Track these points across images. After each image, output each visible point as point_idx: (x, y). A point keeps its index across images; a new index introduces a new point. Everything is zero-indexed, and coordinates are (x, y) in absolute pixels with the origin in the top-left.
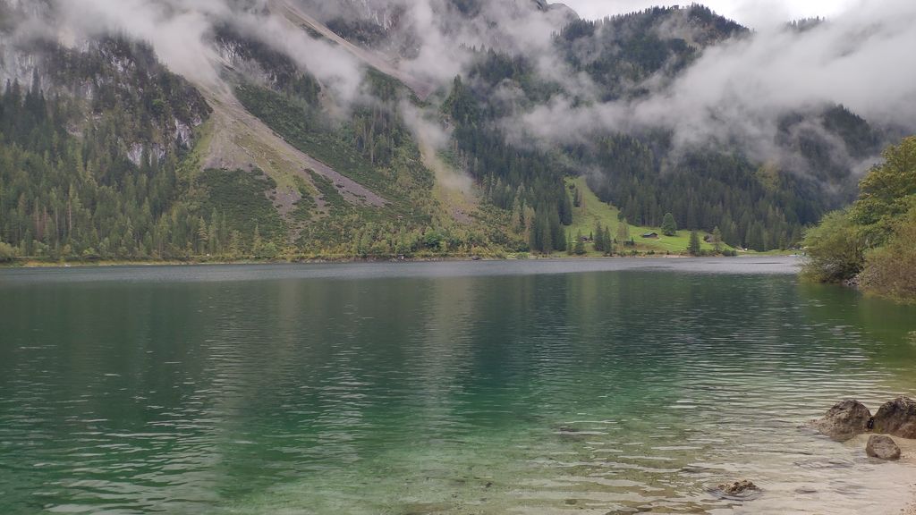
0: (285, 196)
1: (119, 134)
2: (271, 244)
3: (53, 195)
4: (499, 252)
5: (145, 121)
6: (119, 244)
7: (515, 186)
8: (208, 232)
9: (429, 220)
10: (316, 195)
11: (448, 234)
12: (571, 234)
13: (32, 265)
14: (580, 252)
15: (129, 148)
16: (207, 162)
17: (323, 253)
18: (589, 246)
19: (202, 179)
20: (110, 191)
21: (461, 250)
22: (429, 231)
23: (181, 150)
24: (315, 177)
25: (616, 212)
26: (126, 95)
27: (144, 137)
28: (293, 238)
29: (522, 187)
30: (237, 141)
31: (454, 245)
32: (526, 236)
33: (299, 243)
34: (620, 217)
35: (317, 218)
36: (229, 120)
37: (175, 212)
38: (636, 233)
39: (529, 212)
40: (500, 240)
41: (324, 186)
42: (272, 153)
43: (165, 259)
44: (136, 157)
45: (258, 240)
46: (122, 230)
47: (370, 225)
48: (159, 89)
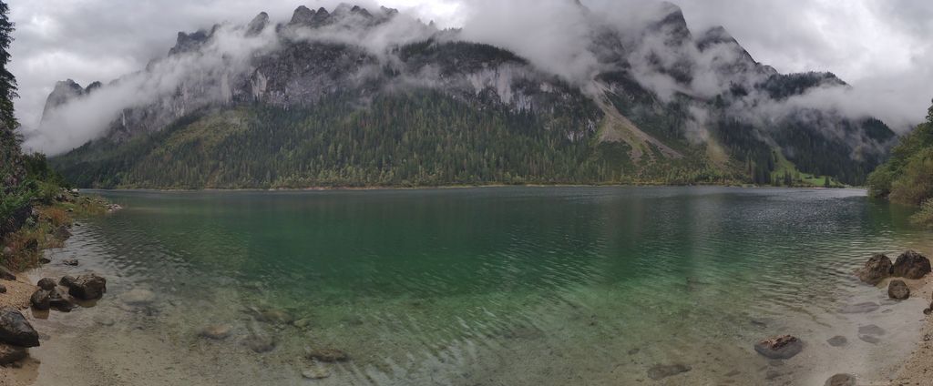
0: (636, 154)
1: (564, 127)
2: (629, 177)
3: (538, 155)
4: (738, 183)
5: (575, 121)
6: (563, 177)
7: (747, 150)
8: (601, 171)
9: (704, 165)
10: (650, 153)
11: (713, 173)
12: (773, 176)
13: (529, 185)
14: (777, 185)
15: (569, 134)
16: (602, 138)
17: (652, 182)
18: (781, 181)
19: (599, 147)
20: (560, 153)
21: (720, 181)
22: (704, 171)
23: (591, 134)
24: (650, 144)
25: (794, 166)
26: (568, 109)
27: (575, 128)
28: (639, 174)
29: (750, 151)
30: (615, 128)
31: (716, 178)
32: (752, 176)
33: (642, 177)
34: (796, 168)
35: (650, 165)
36: (612, 118)
37: (587, 162)
38: (803, 176)
39: (753, 164)
40: (739, 177)
41: (653, 148)
42: (630, 133)
43: (583, 183)
44: (571, 137)
45: (623, 176)
46: (565, 171)
47: (675, 168)
48: (581, 105)
